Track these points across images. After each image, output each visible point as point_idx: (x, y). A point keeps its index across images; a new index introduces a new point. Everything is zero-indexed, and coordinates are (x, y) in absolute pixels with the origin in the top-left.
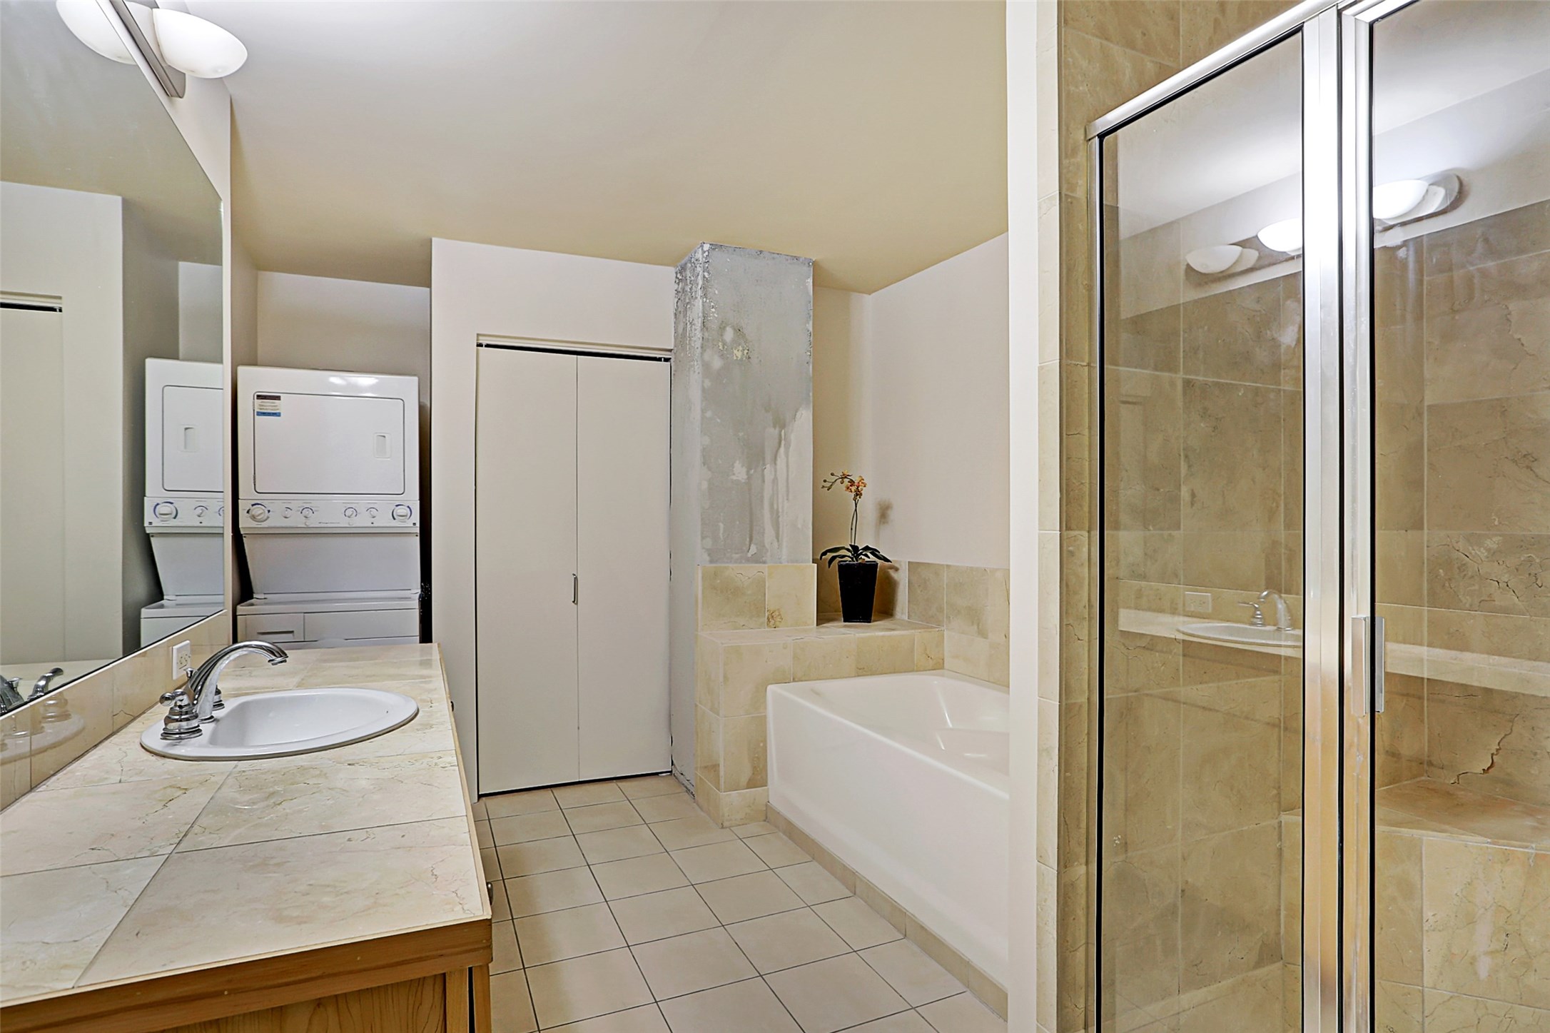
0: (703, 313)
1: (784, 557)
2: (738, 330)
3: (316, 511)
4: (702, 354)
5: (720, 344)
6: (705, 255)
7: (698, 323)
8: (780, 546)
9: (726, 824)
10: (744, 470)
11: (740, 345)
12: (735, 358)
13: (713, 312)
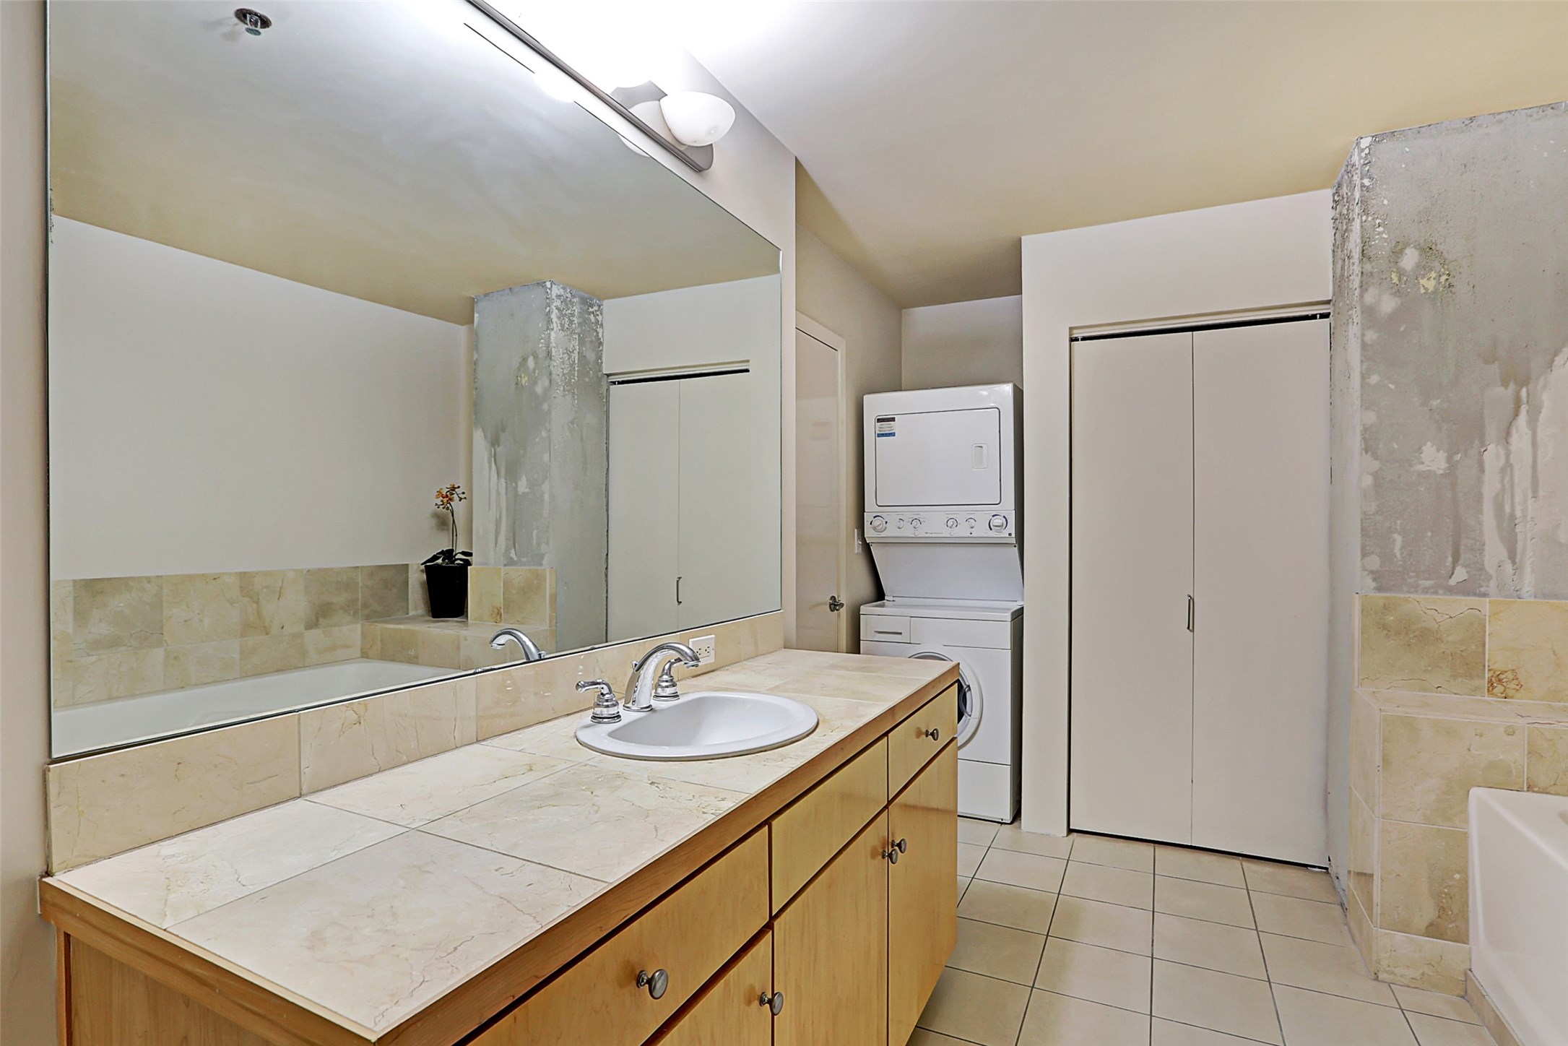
0: (1362, 237)
1: (1525, 589)
2: (1428, 250)
3: (924, 522)
4: (1361, 296)
5: (1394, 276)
6: (1363, 155)
7: (1356, 255)
8: (1518, 570)
9: (1382, 976)
10: (1442, 456)
11: (1431, 270)
12: (1422, 291)
13: (1379, 233)
